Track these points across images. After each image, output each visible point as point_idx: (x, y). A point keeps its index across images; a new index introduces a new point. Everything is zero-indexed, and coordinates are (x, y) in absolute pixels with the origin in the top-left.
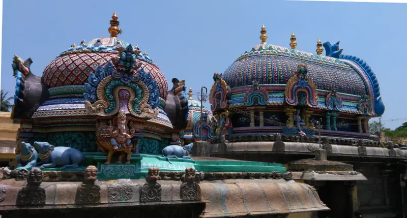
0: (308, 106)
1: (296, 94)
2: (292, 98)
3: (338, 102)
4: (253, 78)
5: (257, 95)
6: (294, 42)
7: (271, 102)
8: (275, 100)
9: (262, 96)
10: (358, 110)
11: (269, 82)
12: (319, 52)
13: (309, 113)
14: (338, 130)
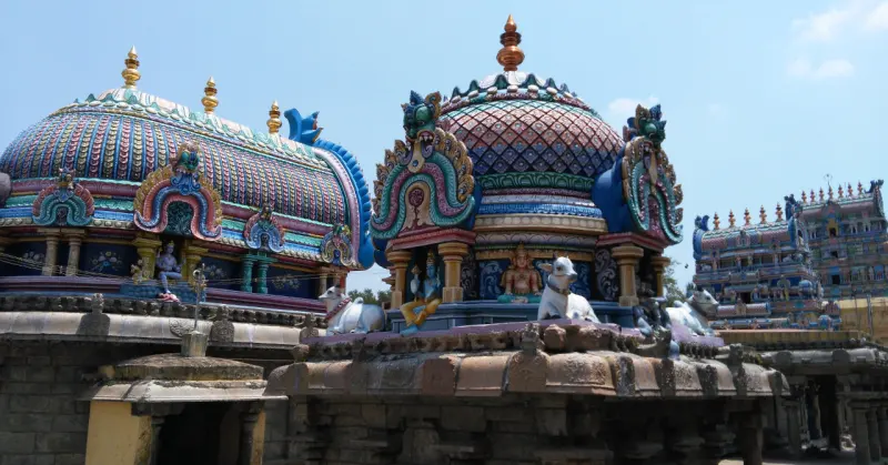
0: (193, 238)
1: (166, 207)
2: (153, 216)
3: (275, 234)
4: (67, 162)
5: (66, 203)
6: (212, 98)
7: (98, 221)
8: (110, 217)
9: (78, 204)
10: (320, 252)
11: (103, 176)
12: (274, 128)
13: (196, 253)
14: (270, 292)
